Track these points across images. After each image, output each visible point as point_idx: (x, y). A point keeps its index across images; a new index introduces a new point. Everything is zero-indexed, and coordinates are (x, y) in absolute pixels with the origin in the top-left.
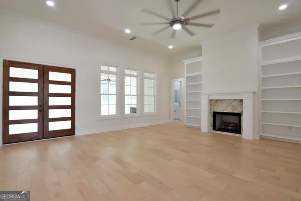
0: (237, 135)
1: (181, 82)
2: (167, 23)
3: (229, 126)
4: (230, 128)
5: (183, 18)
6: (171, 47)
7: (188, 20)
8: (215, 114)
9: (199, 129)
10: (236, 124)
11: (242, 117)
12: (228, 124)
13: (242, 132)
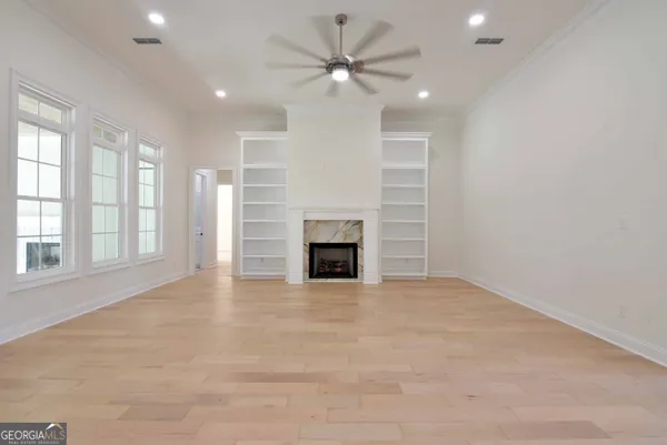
0: (352, 280)
1: (203, 177)
2: (320, 67)
3: (337, 267)
4: (339, 270)
5: (351, 60)
6: (221, 94)
7: (361, 63)
8: (313, 248)
9: (281, 280)
10: (346, 263)
11: (359, 250)
12: (334, 264)
13: (359, 274)
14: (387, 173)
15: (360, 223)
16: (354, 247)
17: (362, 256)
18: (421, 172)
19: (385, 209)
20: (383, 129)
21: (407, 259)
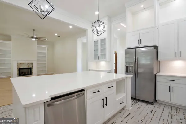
0: (30, 76)
4: (26, 74)
8: (20, 69)
10: (28, 72)
11: (32, 69)
12: (25, 73)
13: (32, 74)
14: (38, 53)
15: (32, 63)
16: (31, 68)
17: (33, 70)
18: (46, 53)
19: (38, 61)
20: (38, 44)
21: (43, 71)
